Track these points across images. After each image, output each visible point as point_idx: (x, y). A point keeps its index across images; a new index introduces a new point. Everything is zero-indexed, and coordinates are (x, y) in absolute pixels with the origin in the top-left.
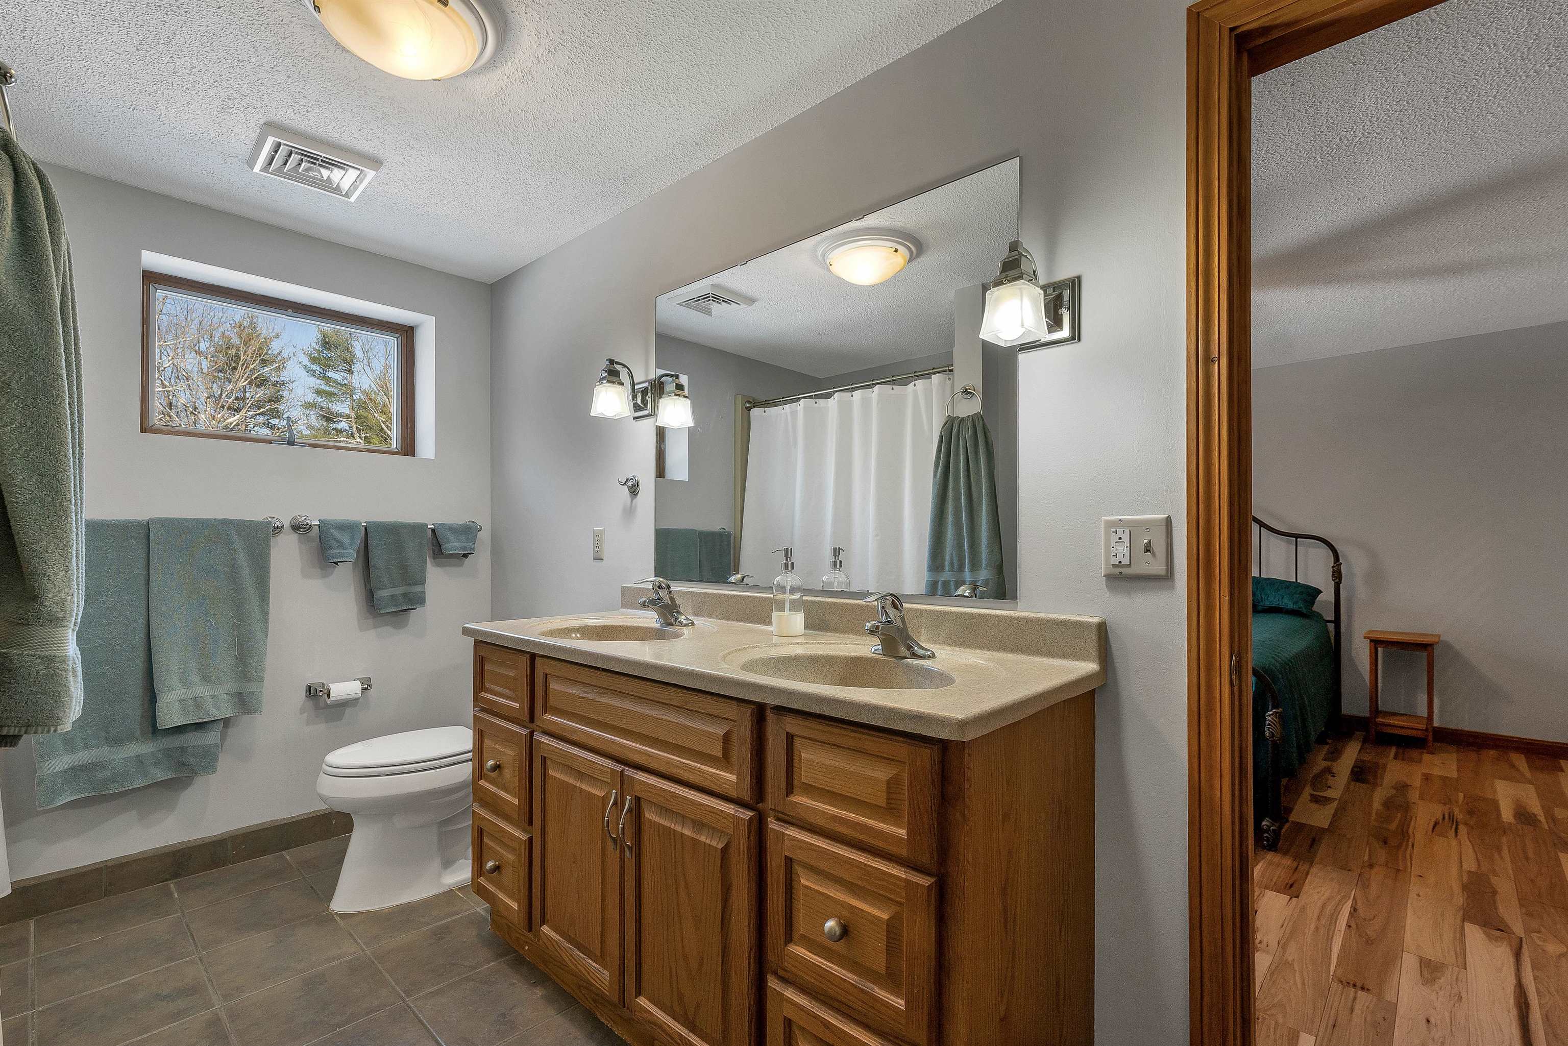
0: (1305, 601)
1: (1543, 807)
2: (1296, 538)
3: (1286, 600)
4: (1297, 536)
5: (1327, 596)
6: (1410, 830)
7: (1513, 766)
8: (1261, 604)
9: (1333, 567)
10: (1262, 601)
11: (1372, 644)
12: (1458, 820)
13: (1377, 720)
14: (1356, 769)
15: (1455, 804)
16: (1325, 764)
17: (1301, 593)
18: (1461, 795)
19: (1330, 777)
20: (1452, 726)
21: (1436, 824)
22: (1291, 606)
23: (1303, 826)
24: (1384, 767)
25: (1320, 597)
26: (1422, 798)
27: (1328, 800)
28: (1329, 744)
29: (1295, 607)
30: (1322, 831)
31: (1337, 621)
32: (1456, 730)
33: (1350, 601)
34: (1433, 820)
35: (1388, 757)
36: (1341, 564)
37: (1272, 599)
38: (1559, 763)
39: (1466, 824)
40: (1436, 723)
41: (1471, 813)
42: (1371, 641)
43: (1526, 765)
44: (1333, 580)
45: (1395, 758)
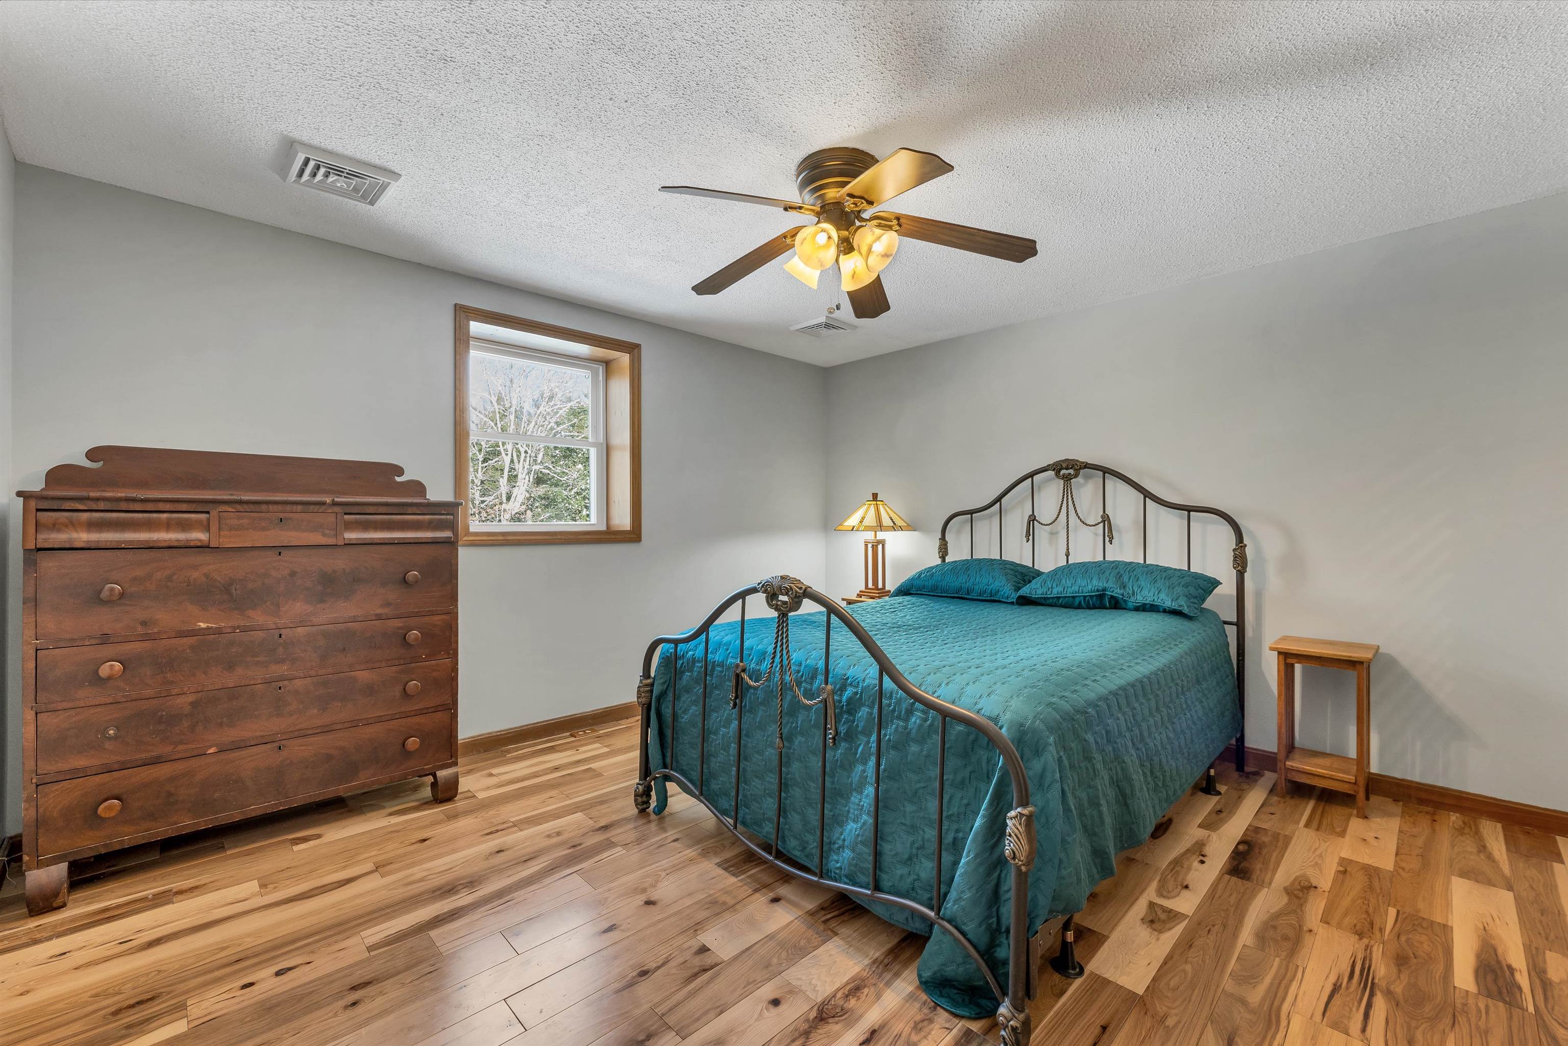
0: (1189, 596)
1: (1527, 948)
2: (1189, 511)
3: (1163, 596)
4: (1189, 509)
5: (1227, 588)
6: (1285, 1007)
7: (1483, 848)
8: (1132, 599)
9: (1234, 550)
10: (1133, 594)
11: (1281, 656)
12: (1376, 981)
13: (1288, 763)
14: (1241, 847)
15: (1378, 934)
16: (1200, 833)
17: (1186, 586)
18: (1392, 912)
19: (1196, 864)
20: (1397, 774)
21: (1336, 989)
22: (1168, 604)
23: (1106, 982)
24: (1288, 840)
25: (1217, 591)
26: (1325, 920)
27: (1173, 916)
28: (1219, 793)
29: (1175, 606)
30: (1132, 1000)
31: (1240, 624)
32: (1403, 780)
33: (1259, 594)
34: (1332, 979)
35: (1298, 822)
36: (1246, 546)
37: (1145, 592)
38: (1555, 842)
39: (1388, 993)
40: (1374, 768)
41: (1401, 961)
42: (1280, 653)
43: (1504, 848)
44: (1234, 568)
45: (1307, 825)
